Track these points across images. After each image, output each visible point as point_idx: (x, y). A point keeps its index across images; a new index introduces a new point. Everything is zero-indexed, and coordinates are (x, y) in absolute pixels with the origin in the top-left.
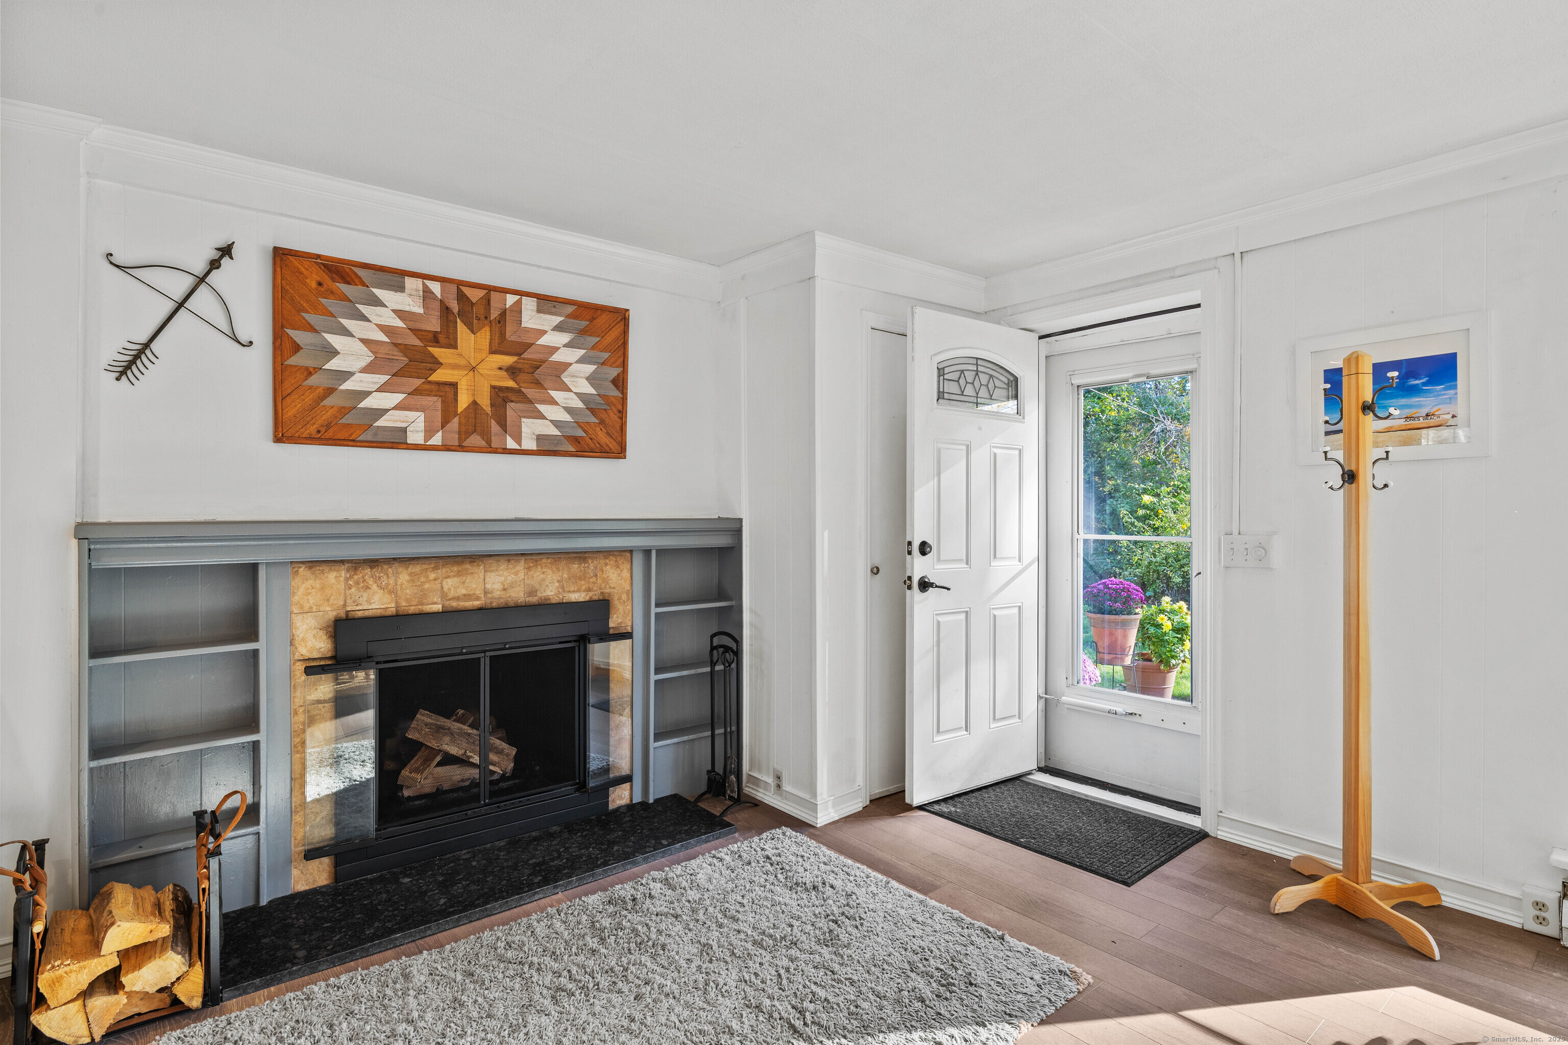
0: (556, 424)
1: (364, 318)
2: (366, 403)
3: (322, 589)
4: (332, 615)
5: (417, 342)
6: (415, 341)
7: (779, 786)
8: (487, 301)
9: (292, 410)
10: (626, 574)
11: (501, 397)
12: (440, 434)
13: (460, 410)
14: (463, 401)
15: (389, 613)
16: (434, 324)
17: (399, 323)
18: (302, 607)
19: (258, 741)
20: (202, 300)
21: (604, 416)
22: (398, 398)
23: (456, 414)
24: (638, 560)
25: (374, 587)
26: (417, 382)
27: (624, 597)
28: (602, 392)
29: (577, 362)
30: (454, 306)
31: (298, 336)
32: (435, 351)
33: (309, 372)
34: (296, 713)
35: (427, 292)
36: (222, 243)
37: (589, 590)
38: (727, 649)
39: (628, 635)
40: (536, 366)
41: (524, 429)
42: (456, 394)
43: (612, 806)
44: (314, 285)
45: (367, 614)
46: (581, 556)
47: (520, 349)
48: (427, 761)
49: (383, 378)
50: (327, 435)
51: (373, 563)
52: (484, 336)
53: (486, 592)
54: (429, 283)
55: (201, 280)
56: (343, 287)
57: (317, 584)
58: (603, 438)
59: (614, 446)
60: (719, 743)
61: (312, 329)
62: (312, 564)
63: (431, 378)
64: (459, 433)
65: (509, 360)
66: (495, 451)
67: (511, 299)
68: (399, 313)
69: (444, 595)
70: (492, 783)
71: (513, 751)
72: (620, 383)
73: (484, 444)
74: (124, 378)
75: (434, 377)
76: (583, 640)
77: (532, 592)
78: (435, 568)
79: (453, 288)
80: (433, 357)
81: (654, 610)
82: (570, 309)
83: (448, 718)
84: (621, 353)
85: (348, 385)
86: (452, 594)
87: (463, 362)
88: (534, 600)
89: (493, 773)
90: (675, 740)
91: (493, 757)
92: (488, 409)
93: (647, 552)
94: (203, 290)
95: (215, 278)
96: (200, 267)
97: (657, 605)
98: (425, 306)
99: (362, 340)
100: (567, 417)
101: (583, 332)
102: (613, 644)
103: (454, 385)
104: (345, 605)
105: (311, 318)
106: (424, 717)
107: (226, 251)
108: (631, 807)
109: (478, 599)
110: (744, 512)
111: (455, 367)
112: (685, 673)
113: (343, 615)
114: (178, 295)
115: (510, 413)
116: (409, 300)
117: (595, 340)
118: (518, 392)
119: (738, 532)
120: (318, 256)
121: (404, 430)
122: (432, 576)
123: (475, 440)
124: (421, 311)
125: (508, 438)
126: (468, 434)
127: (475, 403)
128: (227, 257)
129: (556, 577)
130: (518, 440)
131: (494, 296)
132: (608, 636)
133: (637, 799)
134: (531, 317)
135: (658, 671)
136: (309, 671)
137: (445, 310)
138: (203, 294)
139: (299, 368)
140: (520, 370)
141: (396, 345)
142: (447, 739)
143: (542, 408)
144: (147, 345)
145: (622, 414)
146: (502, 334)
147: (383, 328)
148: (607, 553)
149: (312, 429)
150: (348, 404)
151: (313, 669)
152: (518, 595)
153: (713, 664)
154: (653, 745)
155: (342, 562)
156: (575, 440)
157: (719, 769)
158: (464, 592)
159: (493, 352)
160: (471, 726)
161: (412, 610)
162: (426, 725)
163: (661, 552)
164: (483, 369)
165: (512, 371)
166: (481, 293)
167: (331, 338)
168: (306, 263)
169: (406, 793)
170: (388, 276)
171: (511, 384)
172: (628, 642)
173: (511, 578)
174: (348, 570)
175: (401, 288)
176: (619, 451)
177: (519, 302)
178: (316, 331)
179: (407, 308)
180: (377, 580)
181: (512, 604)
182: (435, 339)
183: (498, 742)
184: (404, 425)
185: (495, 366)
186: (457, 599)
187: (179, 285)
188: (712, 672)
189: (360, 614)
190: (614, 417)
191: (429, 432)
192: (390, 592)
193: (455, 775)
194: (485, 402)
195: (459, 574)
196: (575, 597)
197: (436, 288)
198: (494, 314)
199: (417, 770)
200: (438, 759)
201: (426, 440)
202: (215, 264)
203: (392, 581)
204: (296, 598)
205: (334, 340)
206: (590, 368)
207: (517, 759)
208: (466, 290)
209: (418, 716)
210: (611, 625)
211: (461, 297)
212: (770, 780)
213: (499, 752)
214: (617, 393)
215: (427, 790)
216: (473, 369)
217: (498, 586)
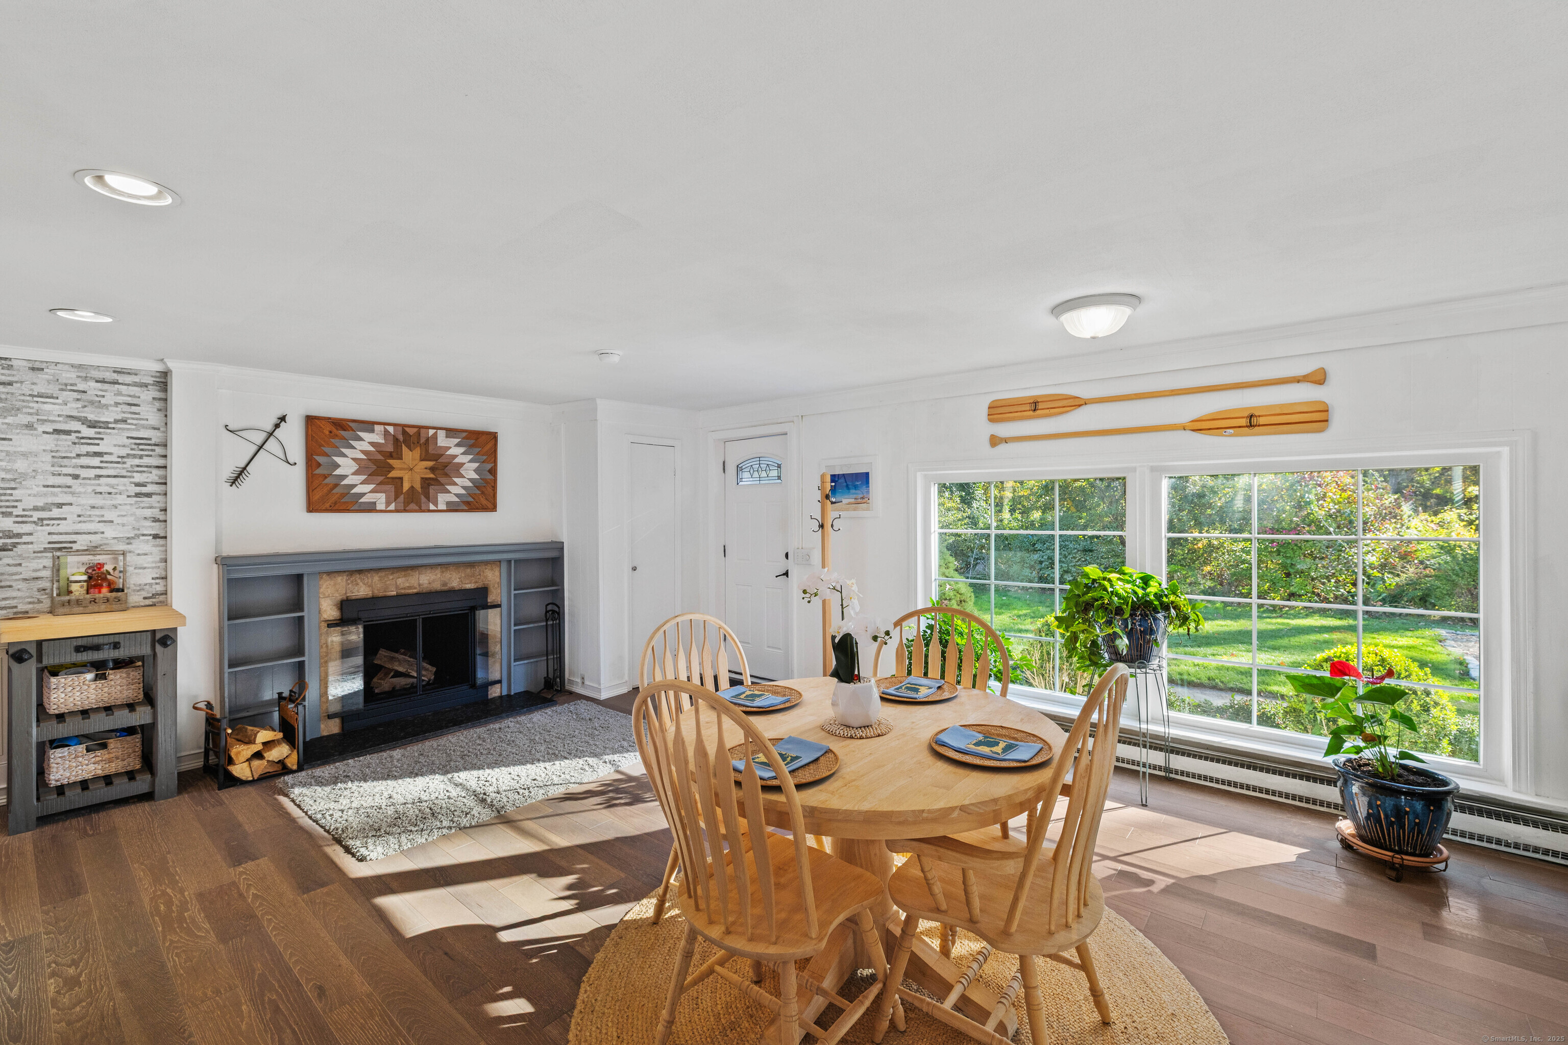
0: (456, 495)
1: (353, 448)
2: (354, 491)
3: (335, 585)
4: (339, 598)
5: (381, 457)
6: (380, 457)
7: (583, 683)
8: (419, 434)
9: (317, 496)
10: (497, 573)
11: (427, 483)
12: (394, 504)
13: (404, 491)
14: (406, 486)
15: (368, 597)
16: (390, 448)
17: (372, 449)
18: (324, 594)
19: (304, 661)
20: (272, 445)
21: (484, 490)
22: (372, 487)
23: (402, 493)
24: (504, 566)
25: (361, 584)
26: (381, 478)
27: (496, 586)
28: (483, 477)
29: (469, 462)
30: (401, 438)
31: (320, 459)
32: (391, 461)
33: (325, 477)
34: (322, 647)
35: (386, 431)
36: (280, 414)
37: (476, 582)
38: (553, 611)
39: (499, 606)
40: (446, 465)
41: (439, 499)
42: (402, 483)
43: (490, 697)
44: (327, 433)
45: (357, 597)
46: (472, 565)
47: (436, 457)
48: (386, 674)
49: (363, 477)
50: (335, 508)
51: (360, 572)
52: (417, 453)
53: (419, 585)
54: (387, 427)
55: (271, 434)
56: (342, 433)
57: (332, 583)
58: (484, 502)
59: (490, 505)
60: (551, 663)
61: (327, 455)
62: (329, 573)
63: (389, 476)
64: (404, 503)
65: (430, 464)
66: (424, 511)
67: (431, 432)
68: (372, 444)
69: (397, 587)
70: (424, 686)
71: (434, 669)
72: (493, 471)
73: (417, 508)
74: (234, 485)
75: (390, 475)
76: (473, 609)
77: (445, 584)
78: (393, 573)
79: (400, 429)
80: (389, 464)
81: (513, 592)
82: (464, 434)
83: (397, 652)
84: (493, 456)
85: (345, 482)
86: (402, 586)
87: (406, 466)
88: (445, 588)
89: (423, 680)
90: (526, 662)
91: (424, 673)
92: (420, 490)
93: (509, 561)
94: (272, 439)
95: (276, 433)
96: (269, 428)
97: (515, 590)
98: (385, 439)
99: (353, 459)
100: (463, 492)
101: (471, 446)
102: (490, 611)
103: (401, 479)
104: (346, 593)
105: (327, 449)
106: (382, 652)
107: (283, 419)
108: (501, 697)
109: (415, 588)
110: (565, 539)
111: (401, 469)
112: (531, 625)
113: (345, 598)
114: (259, 442)
115: (431, 491)
116: (377, 437)
117: (478, 450)
118: (435, 480)
119: (563, 548)
120: (330, 418)
121: (375, 503)
122: (391, 577)
123: (413, 506)
124: (383, 441)
125: (431, 504)
126: (409, 503)
127: (412, 487)
128: (283, 422)
129: (458, 576)
130: (436, 505)
131: (423, 431)
132: (487, 606)
133: (505, 693)
134: (442, 440)
135: (515, 625)
136: (329, 626)
137: (396, 440)
138: (272, 441)
139: (320, 475)
140: (437, 469)
141: (370, 460)
142: (397, 663)
143: (449, 487)
144: (245, 468)
145: (494, 488)
146: (427, 451)
147: (363, 452)
148: (487, 563)
149: (327, 505)
150: (346, 491)
151: (331, 625)
152: (437, 586)
153: (547, 620)
154: (513, 664)
155: (345, 572)
156: (467, 503)
157: (551, 676)
158: (408, 585)
159: (422, 460)
160: (410, 657)
161: (381, 594)
162: (385, 656)
163: (516, 561)
164: (417, 469)
165: (432, 469)
166: (415, 430)
167: (336, 459)
168: (323, 422)
169: (376, 691)
170: (366, 425)
171: (432, 476)
172: (499, 609)
173: (433, 577)
174: (347, 576)
175: (372, 431)
176: (493, 508)
177: (436, 433)
178: (329, 456)
179: (376, 441)
180: (362, 580)
181: (433, 591)
182: (391, 456)
183: (425, 665)
184: (374, 500)
185: (423, 467)
186: (404, 589)
187: (259, 438)
188: (547, 625)
189: (354, 598)
190: (490, 490)
191: (388, 503)
192: (369, 586)
193: (401, 682)
194: (418, 486)
195: (405, 576)
196: (468, 586)
197: (391, 429)
198: (422, 440)
199: (381, 679)
200: (392, 674)
201: (386, 508)
202: (277, 426)
203: (370, 581)
204: (322, 590)
205: (338, 460)
206: (476, 465)
207: (436, 674)
208: (407, 429)
209: (380, 652)
210: (489, 601)
211: (404, 433)
212: (579, 680)
213: (427, 670)
214: (492, 477)
215: (387, 689)
216: (411, 469)
217: (426, 582)
